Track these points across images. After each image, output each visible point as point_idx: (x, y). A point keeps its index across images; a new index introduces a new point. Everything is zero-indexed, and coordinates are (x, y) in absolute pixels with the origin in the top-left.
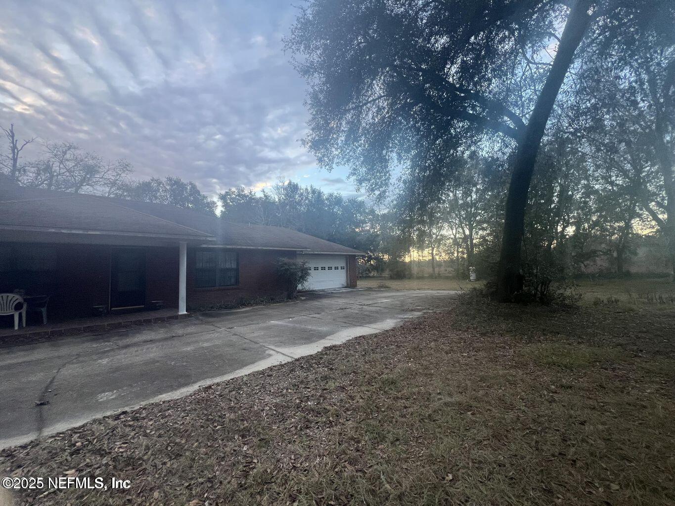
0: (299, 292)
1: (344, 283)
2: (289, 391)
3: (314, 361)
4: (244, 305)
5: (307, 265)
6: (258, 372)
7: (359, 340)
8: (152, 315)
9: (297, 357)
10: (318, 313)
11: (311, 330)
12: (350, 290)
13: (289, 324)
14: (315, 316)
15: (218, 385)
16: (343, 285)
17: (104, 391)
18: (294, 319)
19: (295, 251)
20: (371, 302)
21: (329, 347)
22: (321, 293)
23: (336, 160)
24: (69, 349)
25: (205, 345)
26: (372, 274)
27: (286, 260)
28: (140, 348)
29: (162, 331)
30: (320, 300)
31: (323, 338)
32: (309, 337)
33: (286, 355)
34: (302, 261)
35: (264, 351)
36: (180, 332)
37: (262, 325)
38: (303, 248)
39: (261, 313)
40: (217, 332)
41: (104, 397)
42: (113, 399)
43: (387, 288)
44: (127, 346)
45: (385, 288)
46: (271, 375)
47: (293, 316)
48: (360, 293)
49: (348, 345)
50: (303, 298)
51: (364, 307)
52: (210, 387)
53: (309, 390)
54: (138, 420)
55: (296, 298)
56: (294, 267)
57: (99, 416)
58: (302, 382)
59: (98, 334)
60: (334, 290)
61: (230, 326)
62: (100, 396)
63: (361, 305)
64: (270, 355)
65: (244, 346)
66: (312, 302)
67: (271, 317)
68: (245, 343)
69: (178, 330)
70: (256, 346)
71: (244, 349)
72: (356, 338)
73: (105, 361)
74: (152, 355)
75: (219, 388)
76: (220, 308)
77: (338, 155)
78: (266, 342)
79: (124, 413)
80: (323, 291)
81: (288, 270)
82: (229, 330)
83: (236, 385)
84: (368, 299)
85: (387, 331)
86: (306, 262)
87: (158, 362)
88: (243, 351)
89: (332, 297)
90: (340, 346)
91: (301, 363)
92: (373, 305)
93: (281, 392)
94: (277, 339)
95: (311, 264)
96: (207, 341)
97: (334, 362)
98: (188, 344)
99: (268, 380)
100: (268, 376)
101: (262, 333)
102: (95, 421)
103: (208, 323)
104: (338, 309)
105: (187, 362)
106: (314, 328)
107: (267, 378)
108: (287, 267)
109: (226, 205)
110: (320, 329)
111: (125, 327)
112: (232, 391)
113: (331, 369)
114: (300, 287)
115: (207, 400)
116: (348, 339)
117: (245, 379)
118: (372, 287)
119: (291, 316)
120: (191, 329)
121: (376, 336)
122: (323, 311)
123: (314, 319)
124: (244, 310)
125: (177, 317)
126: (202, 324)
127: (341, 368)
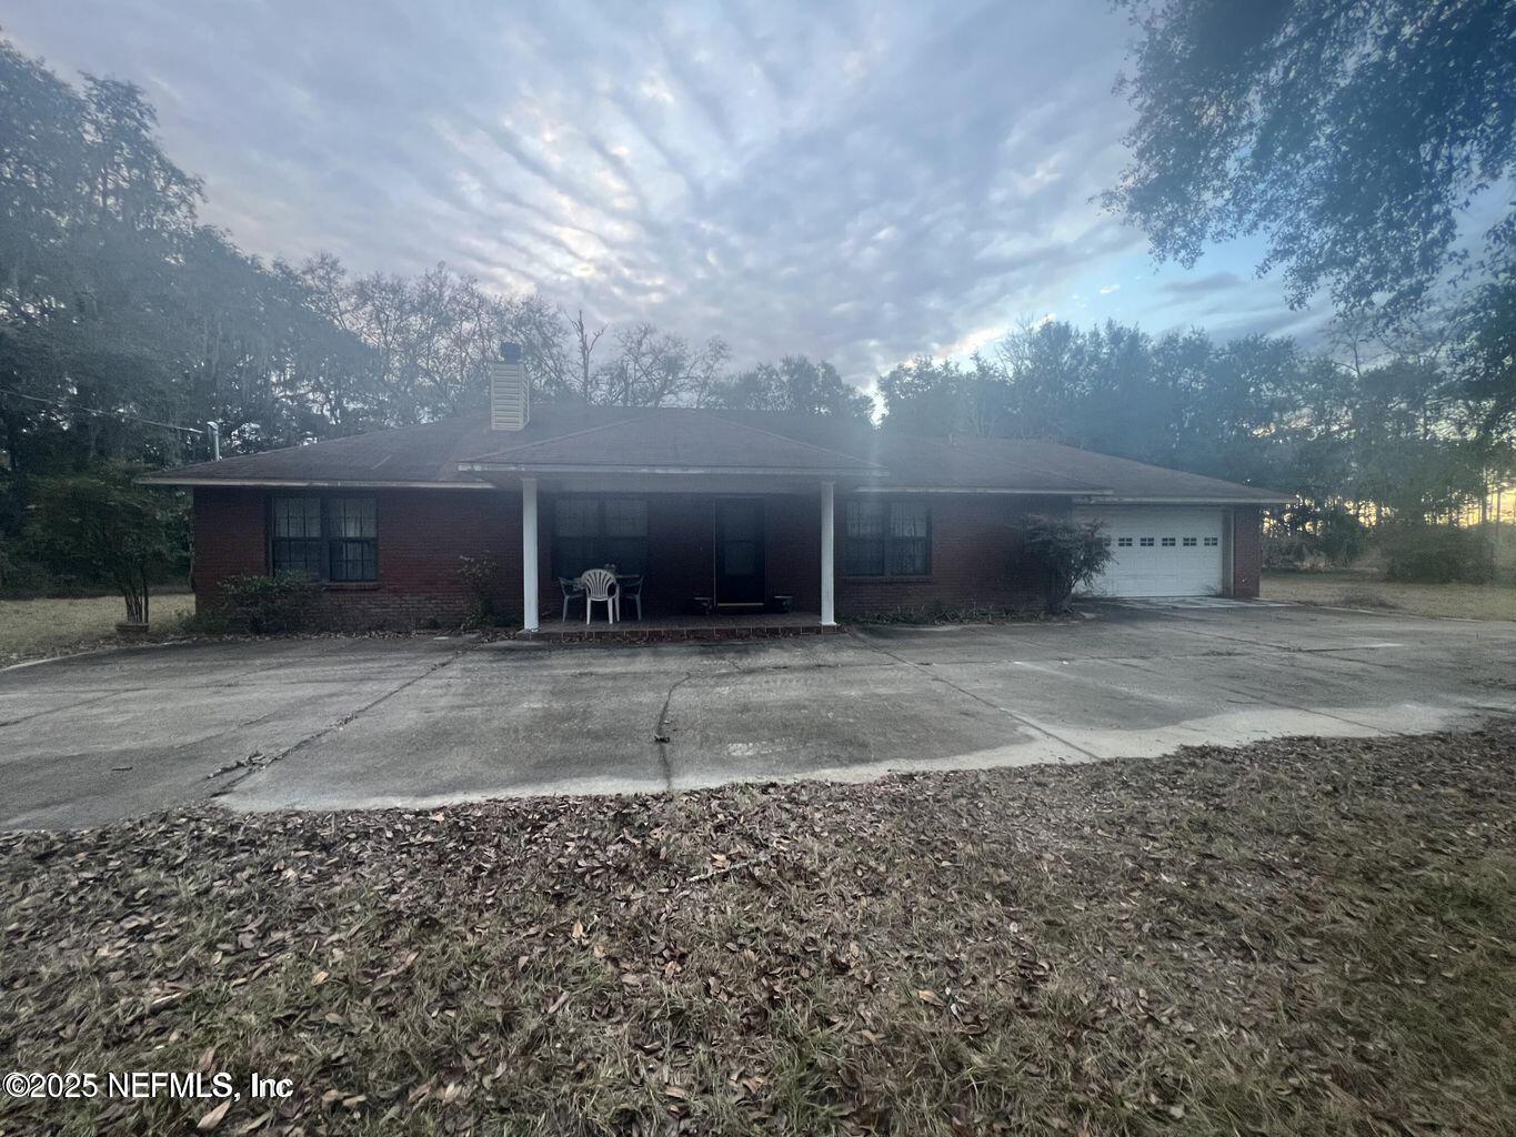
0: (1077, 598)
1: (1212, 585)
2: (1099, 832)
3: (1158, 776)
4: (944, 619)
5: (1103, 533)
6: (1010, 769)
7: (1302, 747)
8: (777, 622)
9: (1106, 756)
10: (1142, 658)
11: (1129, 697)
12: (1234, 604)
13: (1064, 674)
14: (1134, 662)
15: (926, 776)
16: (1209, 588)
17: (736, 741)
18: (1073, 663)
19: (1069, 498)
20: (1322, 645)
21: (1199, 749)
22: (1138, 606)
23: (1213, 227)
24: (676, 662)
25: (882, 690)
26: (1307, 564)
27: (1044, 519)
28: (770, 678)
29: (799, 652)
30: (1140, 625)
31: (1174, 723)
32: (1130, 715)
33: (1073, 746)
34: (1090, 521)
35: (1014, 727)
36: (831, 658)
37: (993, 667)
38: (1093, 489)
39: (987, 639)
40: (900, 669)
41: (739, 749)
42: (750, 757)
43: (1383, 607)
44: (751, 672)
45: (1373, 605)
46: (1045, 785)
47: (1071, 655)
48: (1273, 614)
49: (1262, 752)
50: (1088, 615)
51: (1299, 656)
52: (911, 777)
53: (1157, 845)
54: (797, 804)
55: (1068, 614)
56: (1067, 537)
57: (740, 780)
58: (1131, 820)
59: (709, 644)
60: (1183, 602)
61: (924, 660)
62: (732, 747)
63: (1288, 649)
64: (1031, 739)
65: (965, 707)
66: (1115, 626)
67: (1014, 653)
68: (964, 701)
69: (825, 653)
70: (990, 711)
71: (967, 714)
72: (1290, 740)
73: (725, 690)
74: (792, 694)
75: (931, 783)
76: (895, 620)
77: (1219, 210)
78: (1014, 707)
79: (774, 785)
80: (1145, 601)
81: (1050, 542)
82: (922, 667)
83: (967, 788)
84: (1311, 636)
85: (1413, 738)
86: (1102, 524)
87: (805, 707)
88: (963, 717)
89: (1174, 619)
90: (1235, 752)
91: (1121, 774)
92: (1335, 654)
93: (1077, 829)
94: (1039, 703)
95: (1113, 532)
96: (883, 682)
97: (1222, 790)
98: (849, 683)
99: (1037, 793)
100: (1039, 784)
101: (1000, 686)
102: (734, 787)
103: (875, 648)
104: (1204, 651)
105: (855, 717)
106: (1137, 692)
107: (1036, 788)
108: (1046, 536)
109: (892, 402)
110: (1156, 697)
111: (741, 637)
112: (958, 797)
113: (1219, 808)
114: (1079, 587)
115: (911, 802)
116: (1260, 739)
117: (983, 778)
118: (1319, 600)
119: (1065, 655)
120: (847, 656)
121: (1368, 745)
122: (1157, 652)
123: (1132, 670)
124: (944, 629)
125: (818, 630)
126: (865, 648)
127: (1254, 811)
